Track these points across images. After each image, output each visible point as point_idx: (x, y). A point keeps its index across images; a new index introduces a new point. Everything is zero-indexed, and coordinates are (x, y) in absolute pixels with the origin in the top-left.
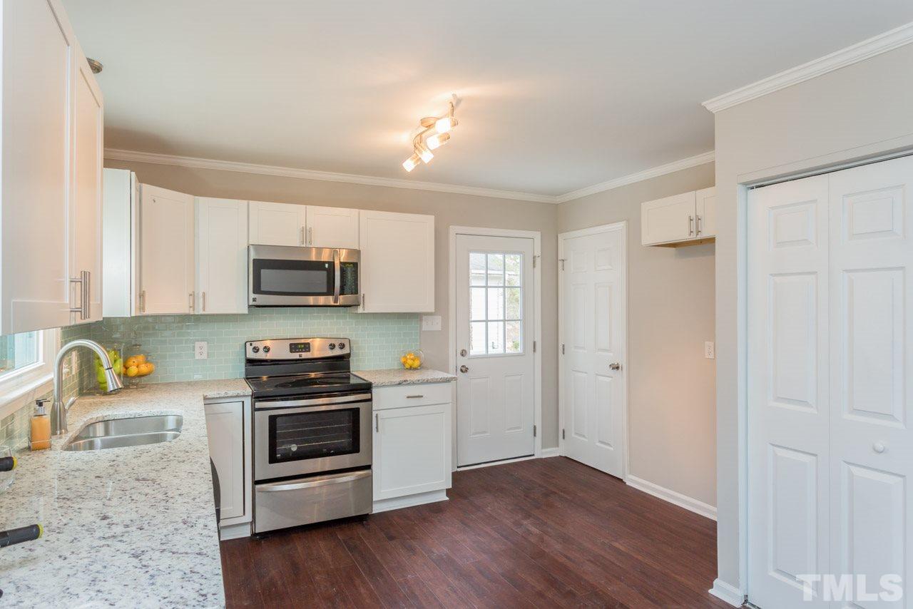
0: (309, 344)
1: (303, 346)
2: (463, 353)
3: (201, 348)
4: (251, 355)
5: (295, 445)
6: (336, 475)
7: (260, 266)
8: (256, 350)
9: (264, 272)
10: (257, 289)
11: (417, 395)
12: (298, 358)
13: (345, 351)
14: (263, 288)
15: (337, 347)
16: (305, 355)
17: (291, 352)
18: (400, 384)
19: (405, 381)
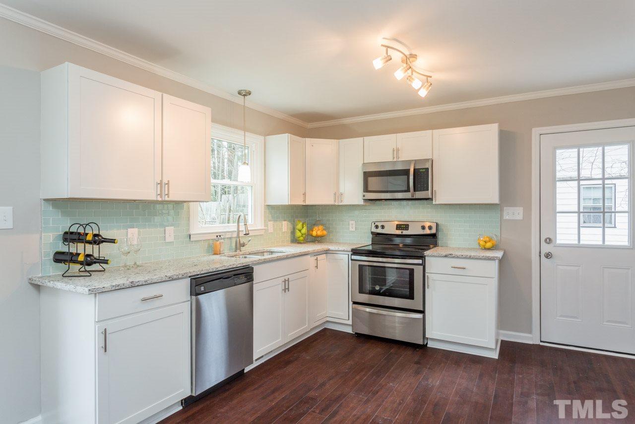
0: (408, 225)
1: (404, 226)
2: (549, 241)
3: (352, 224)
4: (374, 230)
5: (377, 286)
6: (397, 311)
7: (367, 175)
8: (377, 227)
9: (370, 179)
10: (366, 190)
11: (462, 266)
12: (400, 233)
13: (433, 231)
14: (370, 189)
15: (427, 228)
16: (405, 232)
17: (397, 229)
18: (446, 256)
19: (450, 255)
